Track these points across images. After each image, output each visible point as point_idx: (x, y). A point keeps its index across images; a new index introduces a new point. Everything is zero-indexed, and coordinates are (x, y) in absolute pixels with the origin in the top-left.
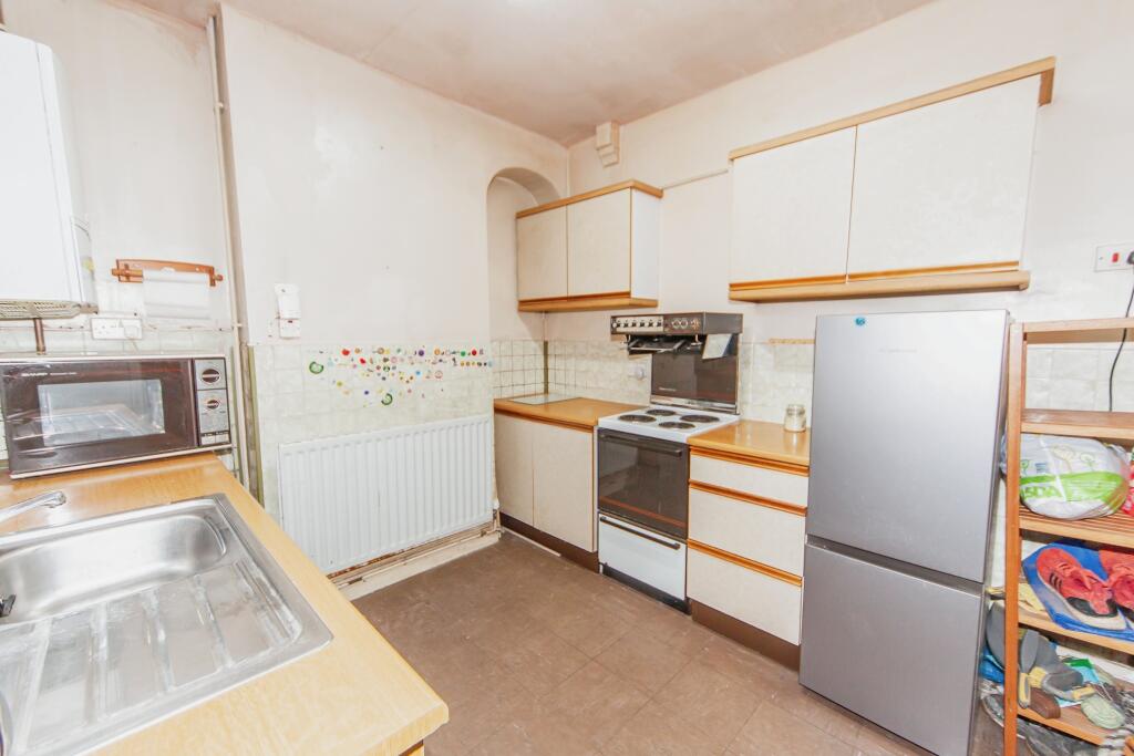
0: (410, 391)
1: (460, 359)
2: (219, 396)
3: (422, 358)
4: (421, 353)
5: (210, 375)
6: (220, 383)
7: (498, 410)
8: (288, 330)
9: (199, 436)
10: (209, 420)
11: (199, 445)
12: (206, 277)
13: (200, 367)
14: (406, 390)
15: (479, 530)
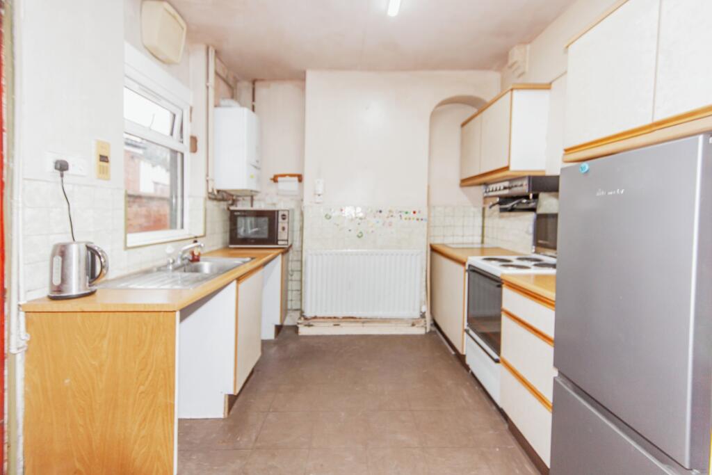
0: (372, 232)
1: (404, 216)
2: (286, 226)
3: (381, 214)
4: (381, 212)
5: (284, 217)
6: (287, 220)
7: (433, 250)
8: (318, 199)
9: (277, 241)
10: (282, 235)
11: (277, 244)
12: (296, 179)
13: (280, 214)
14: (370, 231)
15: (411, 321)
